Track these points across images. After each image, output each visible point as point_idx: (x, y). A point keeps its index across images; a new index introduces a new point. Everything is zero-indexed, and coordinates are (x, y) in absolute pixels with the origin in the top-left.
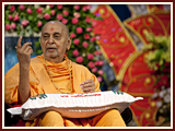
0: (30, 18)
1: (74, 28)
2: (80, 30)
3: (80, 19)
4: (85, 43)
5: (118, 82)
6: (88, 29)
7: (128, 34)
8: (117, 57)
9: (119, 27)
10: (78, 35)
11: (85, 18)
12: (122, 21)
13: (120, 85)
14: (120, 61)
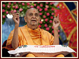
0: (24, 7)
1: (45, 13)
2: (48, 14)
3: (49, 9)
4: (51, 21)
5: (68, 41)
6: (52, 14)
7: (73, 17)
8: (68, 28)
9: (69, 13)
10: (47, 17)
11: (51, 8)
12: (71, 10)
13: (69, 43)
14: (69, 31)
